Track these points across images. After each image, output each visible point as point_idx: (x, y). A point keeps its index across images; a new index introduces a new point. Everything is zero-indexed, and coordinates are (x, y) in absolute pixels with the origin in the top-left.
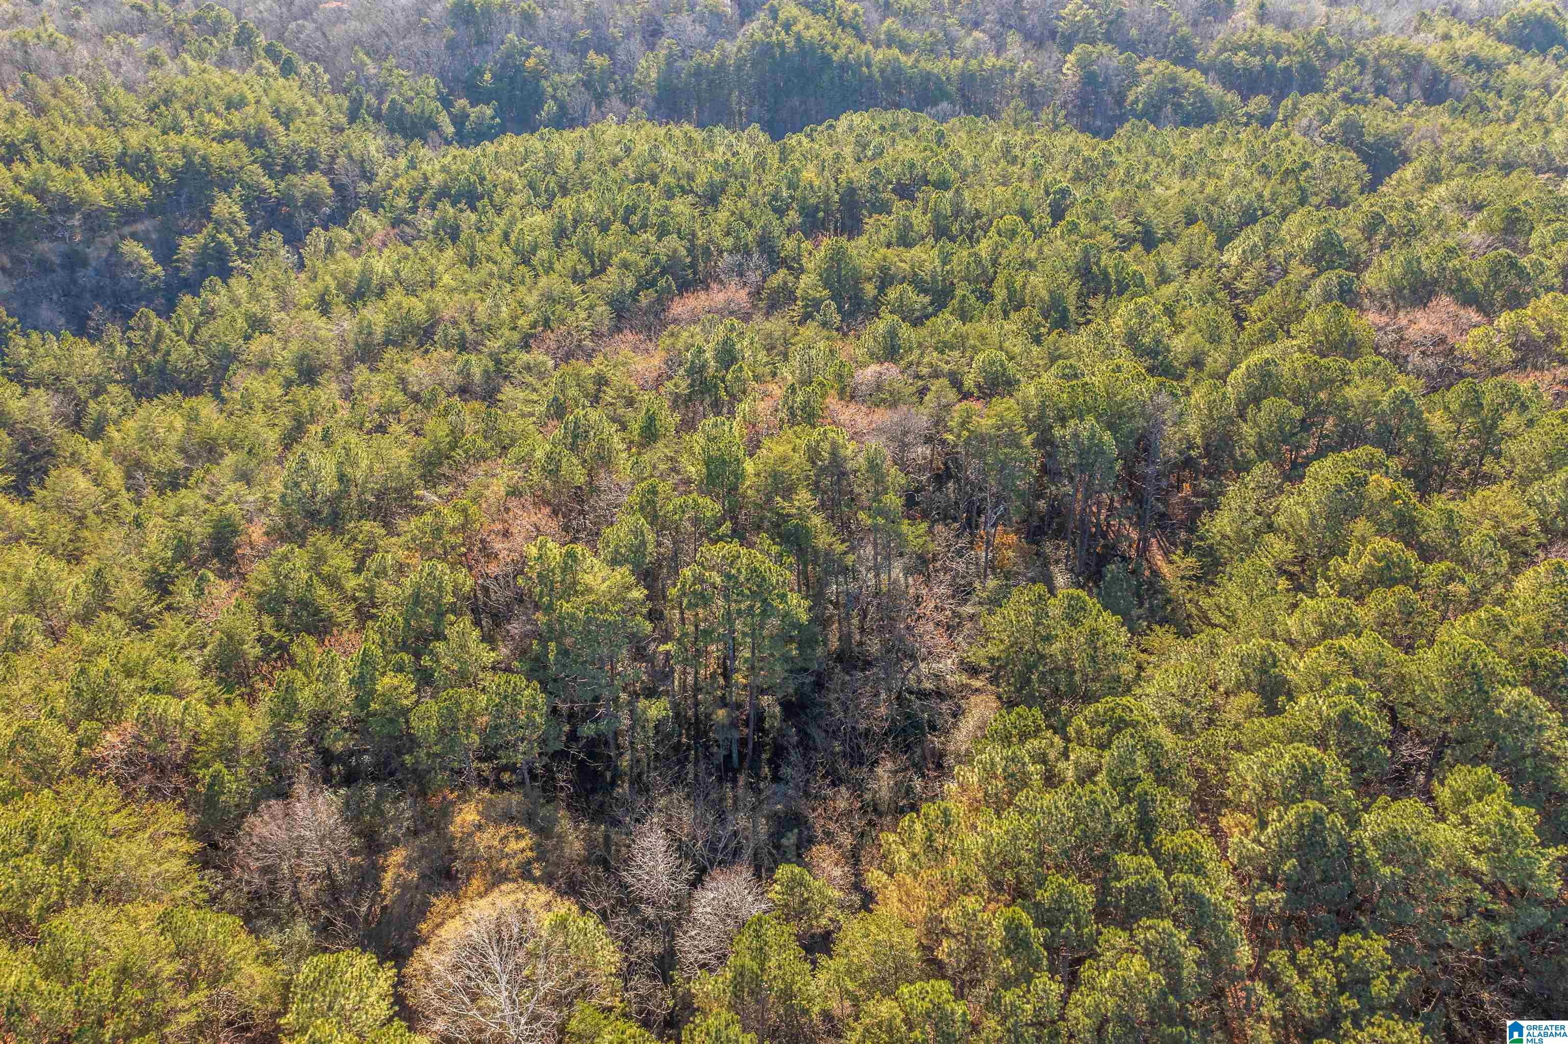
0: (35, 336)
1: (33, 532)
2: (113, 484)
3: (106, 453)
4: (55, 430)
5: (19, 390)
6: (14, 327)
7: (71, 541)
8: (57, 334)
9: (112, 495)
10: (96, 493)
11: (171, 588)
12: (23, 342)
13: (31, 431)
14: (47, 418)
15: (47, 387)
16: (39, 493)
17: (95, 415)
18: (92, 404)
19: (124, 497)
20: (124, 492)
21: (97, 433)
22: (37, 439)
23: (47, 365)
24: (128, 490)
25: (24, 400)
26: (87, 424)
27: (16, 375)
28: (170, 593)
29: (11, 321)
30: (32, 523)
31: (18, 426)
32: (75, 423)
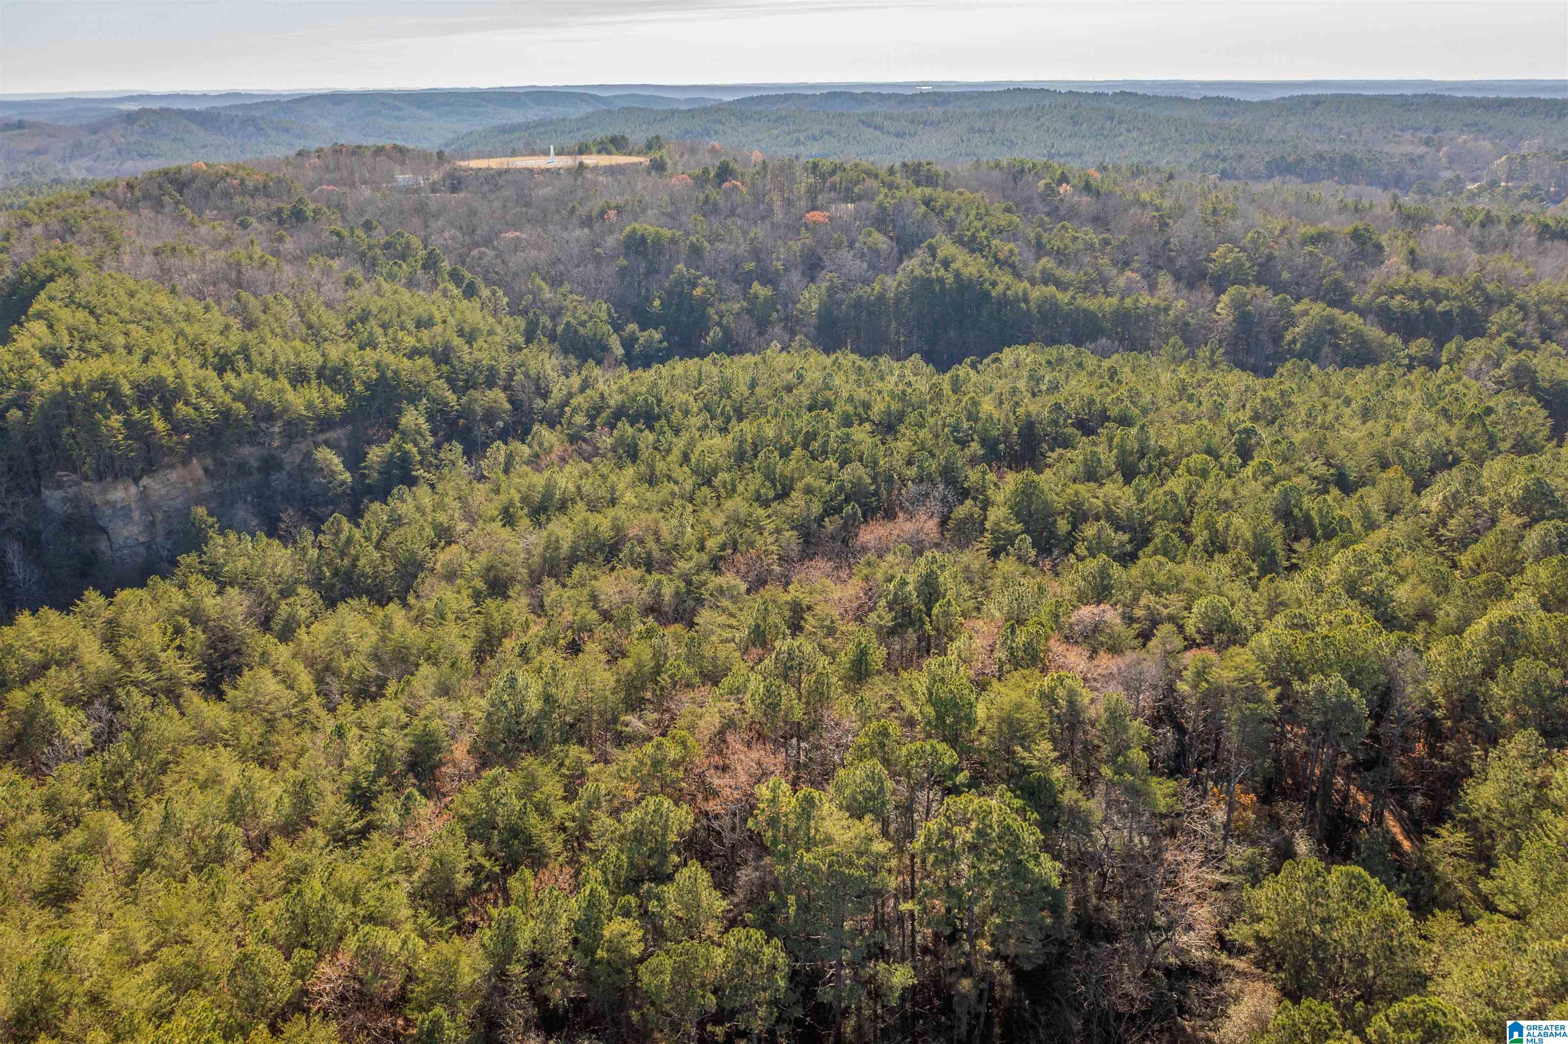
0: (232, 537)
1: (226, 733)
2: (305, 689)
3: (294, 656)
4: (248, 631)
5: (215, 588)
6: (212, 526)
7: (260, 743)
8: (253, 535)
9: (303, 698)
10: (288, 697)
11: (374, 804)
12: (221, 541)
13: (222, 628)
14: (240, 618)
15: (242, 586)
16: (230, 693)
17: (285, 616)
18: (283, 606)
19: (315, 703)
20: (314, 696)
21: (286, 634)
22: (226, 639)
23: (242, 563)
24: (318, 694)
25: (218, 598)
26: (277, 623)
27: (210, 572)
28: (373, 810)
29: (211, 520)
30: (224, 724)
31: (211, 623)
32: (265, 624)
